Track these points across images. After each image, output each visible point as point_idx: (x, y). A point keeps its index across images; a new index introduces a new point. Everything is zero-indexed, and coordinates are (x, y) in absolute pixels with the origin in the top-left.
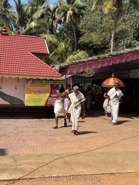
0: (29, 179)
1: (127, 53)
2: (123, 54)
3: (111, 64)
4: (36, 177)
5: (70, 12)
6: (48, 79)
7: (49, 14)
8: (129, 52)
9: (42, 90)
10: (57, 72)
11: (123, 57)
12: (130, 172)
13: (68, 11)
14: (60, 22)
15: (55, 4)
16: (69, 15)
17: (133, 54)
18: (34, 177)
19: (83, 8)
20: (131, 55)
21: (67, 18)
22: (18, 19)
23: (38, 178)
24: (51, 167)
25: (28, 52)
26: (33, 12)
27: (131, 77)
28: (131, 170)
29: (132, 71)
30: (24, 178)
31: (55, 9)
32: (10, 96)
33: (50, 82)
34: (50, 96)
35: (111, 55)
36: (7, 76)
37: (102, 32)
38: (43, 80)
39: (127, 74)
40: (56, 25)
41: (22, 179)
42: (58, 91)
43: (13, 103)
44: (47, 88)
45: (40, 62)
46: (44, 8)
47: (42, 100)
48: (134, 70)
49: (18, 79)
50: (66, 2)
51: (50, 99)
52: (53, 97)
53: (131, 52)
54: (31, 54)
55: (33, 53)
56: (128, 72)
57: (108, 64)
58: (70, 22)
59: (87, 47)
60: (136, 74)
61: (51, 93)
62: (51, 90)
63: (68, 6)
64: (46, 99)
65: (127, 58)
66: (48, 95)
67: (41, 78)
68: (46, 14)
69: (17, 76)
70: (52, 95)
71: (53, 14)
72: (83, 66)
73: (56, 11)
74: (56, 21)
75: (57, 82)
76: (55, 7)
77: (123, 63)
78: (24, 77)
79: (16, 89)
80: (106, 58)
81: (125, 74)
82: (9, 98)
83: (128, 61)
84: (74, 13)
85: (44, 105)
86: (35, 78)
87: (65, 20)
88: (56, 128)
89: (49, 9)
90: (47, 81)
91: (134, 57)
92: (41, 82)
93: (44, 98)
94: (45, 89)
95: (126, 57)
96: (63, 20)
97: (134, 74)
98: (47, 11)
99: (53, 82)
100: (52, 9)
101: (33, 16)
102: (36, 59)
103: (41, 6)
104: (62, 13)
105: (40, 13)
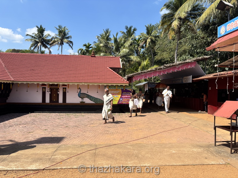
0: (52, 169)
1: (178, 65)
2: (175, 65)
3: (166, 73)
4: (59, 168)
5: (149, 40)
6: (119, 85)
7: (136, 42)
8: (179, 64)
9: (115, 93)
10: (126, 80)
11: (175, 67)
12: (145, 165)
13: (148, 40)
14: (143, 47)
15: (139, 36)
16: (148, 42)
17: (183, 65)
18: (57, 168)
19: (158, 37)
20: (181, 66)
21: (147, 44)
22: (115, 47)
23: (60, 169)
24: (78, 158)
25: (107, 67)
26: (125, 42)
27: (184, 82)
28: (146, 164)
29: (185, 78)
30: (48, 168)
31: (139, 39)
32: (94, 97)
33: (121, 87)
34: (121, 97)
35: (165, 67)
36: (91, 84)
37: (171, 52)
38: (116, 86)
39: (181, 80)
40: (140, 49)
41: (46, 170)
42: (131, 93)
43: (97, 103)
44: (119, 91)
45: (115, 73)
46: (132, 39)
47: (116, 100)
48: (186, 77)
49: (99, 86)
50: (146, 34)
51: (121, 99)
52: (123, 98)
53: (182, 64)
54: (109, 68)
55: (110, 68)
56: (182, 78)
57: (163, 73)
58: (149, 47)
59: (161, 63)
60: (187, 80)
61: (122, 95)
62: (122, 93)
63: (148, 36)
64: (118, 99)
65: (179, 68)
66: (120, 96)
67: (115, 85)
68: (133, 43)
69: (98, 84)
70: (122, 97)
71: (138, 42)
72: (145, 75)
73: (140, 40)
74: (140, 47)
75: (126, 87)
76: (139, 38)
77: (175, 72)
78: (103, 84)
79: (97, 92)
80: (161, 69)
81: (180, 80)
82: (94, 99)
83: (179, 70)
84: (152, 41)
85: (117, 104)
86: (110, 85)
87: (146, 45)
88: (131, 117)
89: (135, 40)
90: (119, 87)
91: (184, 67)
92: (115, 88)
93: (117, 98)
94: (118, 93)
95: (177, 67)
96: (144, 45)
97: (186, 80)
98: (134, 40)
99: (123, 87)
100: (137, 39)
101: (125, 45)
102: (112, 72)
103: (130, 38)
104: (144, 41)
105: (130, 42)
